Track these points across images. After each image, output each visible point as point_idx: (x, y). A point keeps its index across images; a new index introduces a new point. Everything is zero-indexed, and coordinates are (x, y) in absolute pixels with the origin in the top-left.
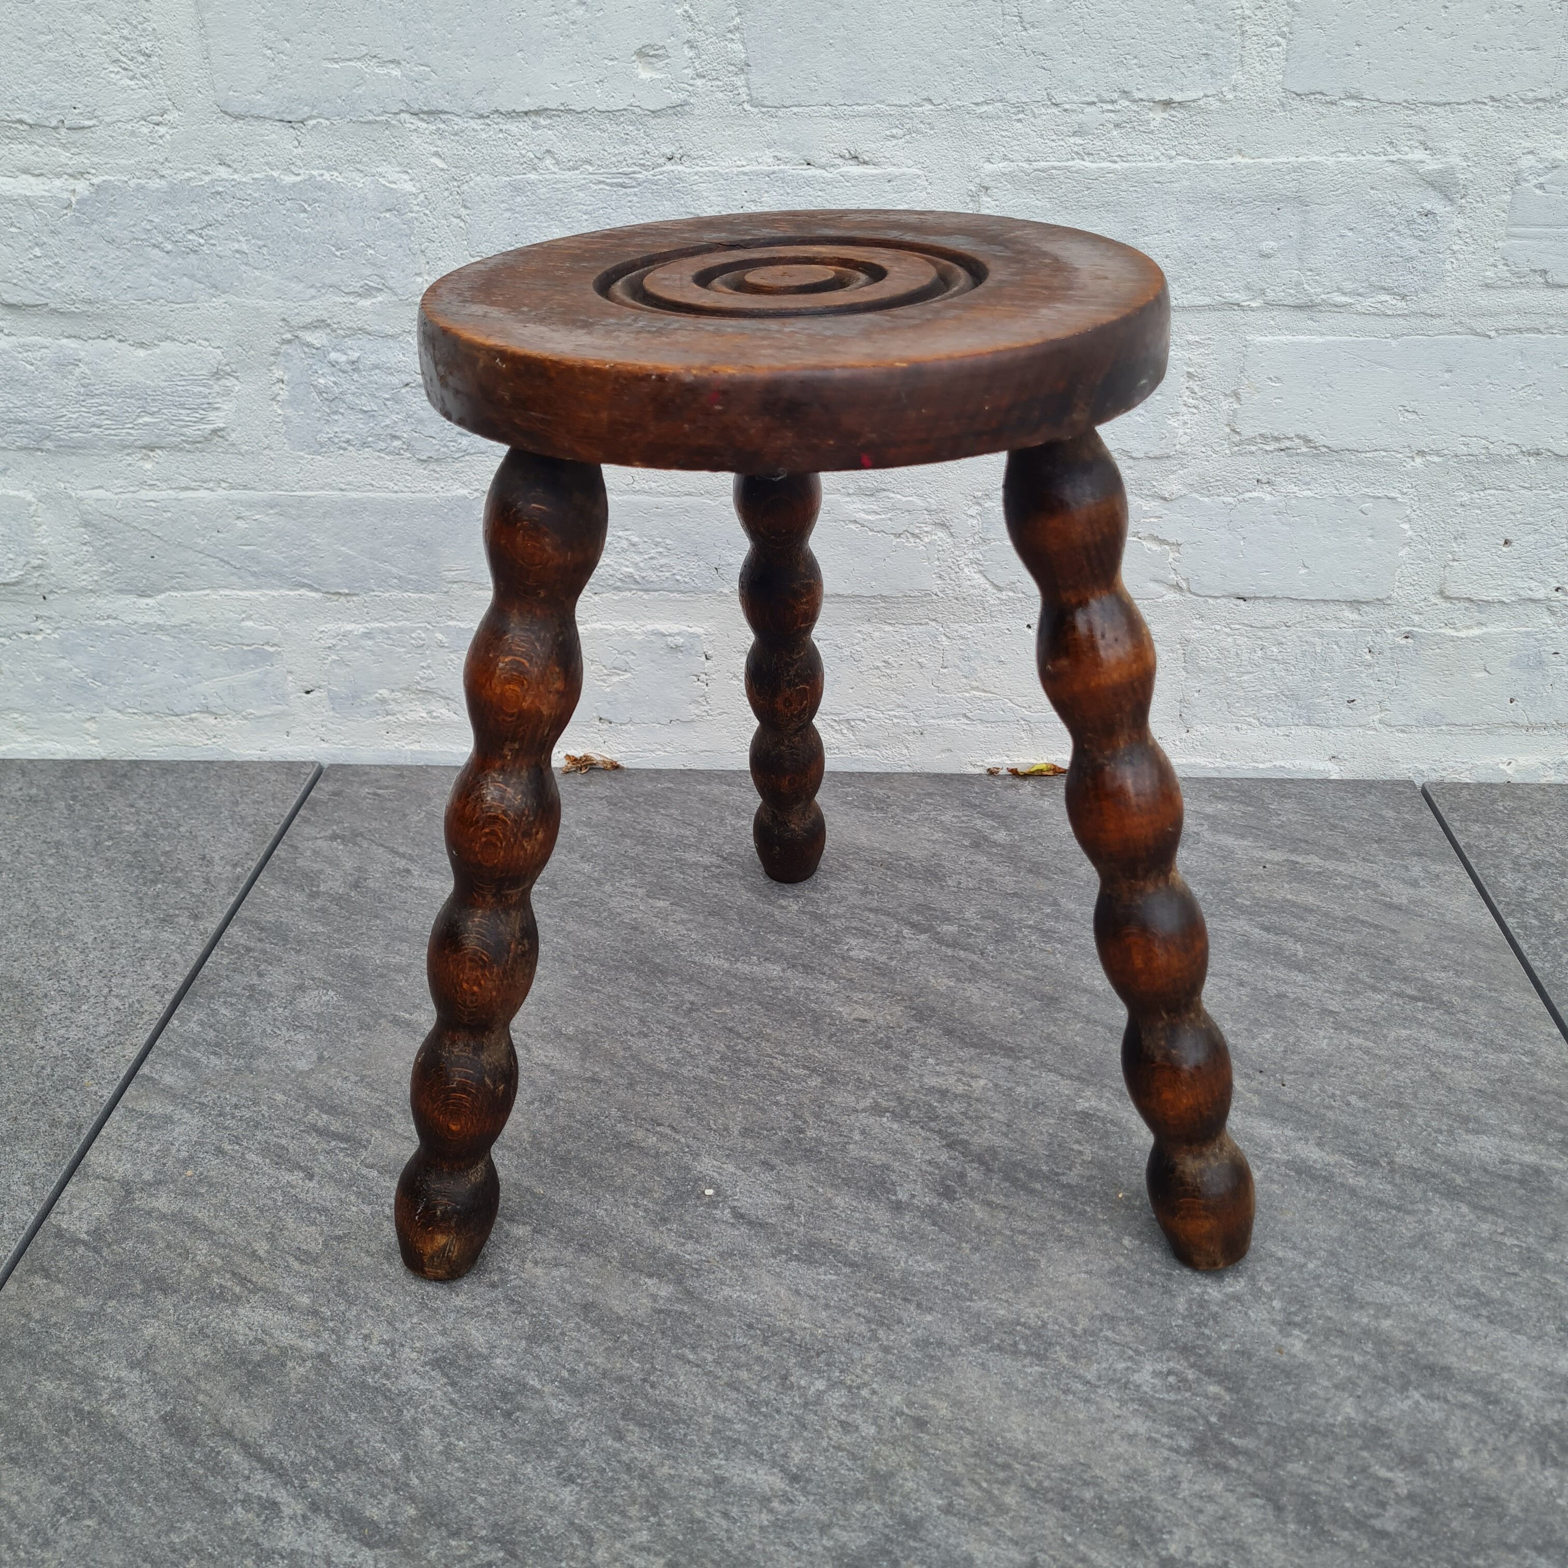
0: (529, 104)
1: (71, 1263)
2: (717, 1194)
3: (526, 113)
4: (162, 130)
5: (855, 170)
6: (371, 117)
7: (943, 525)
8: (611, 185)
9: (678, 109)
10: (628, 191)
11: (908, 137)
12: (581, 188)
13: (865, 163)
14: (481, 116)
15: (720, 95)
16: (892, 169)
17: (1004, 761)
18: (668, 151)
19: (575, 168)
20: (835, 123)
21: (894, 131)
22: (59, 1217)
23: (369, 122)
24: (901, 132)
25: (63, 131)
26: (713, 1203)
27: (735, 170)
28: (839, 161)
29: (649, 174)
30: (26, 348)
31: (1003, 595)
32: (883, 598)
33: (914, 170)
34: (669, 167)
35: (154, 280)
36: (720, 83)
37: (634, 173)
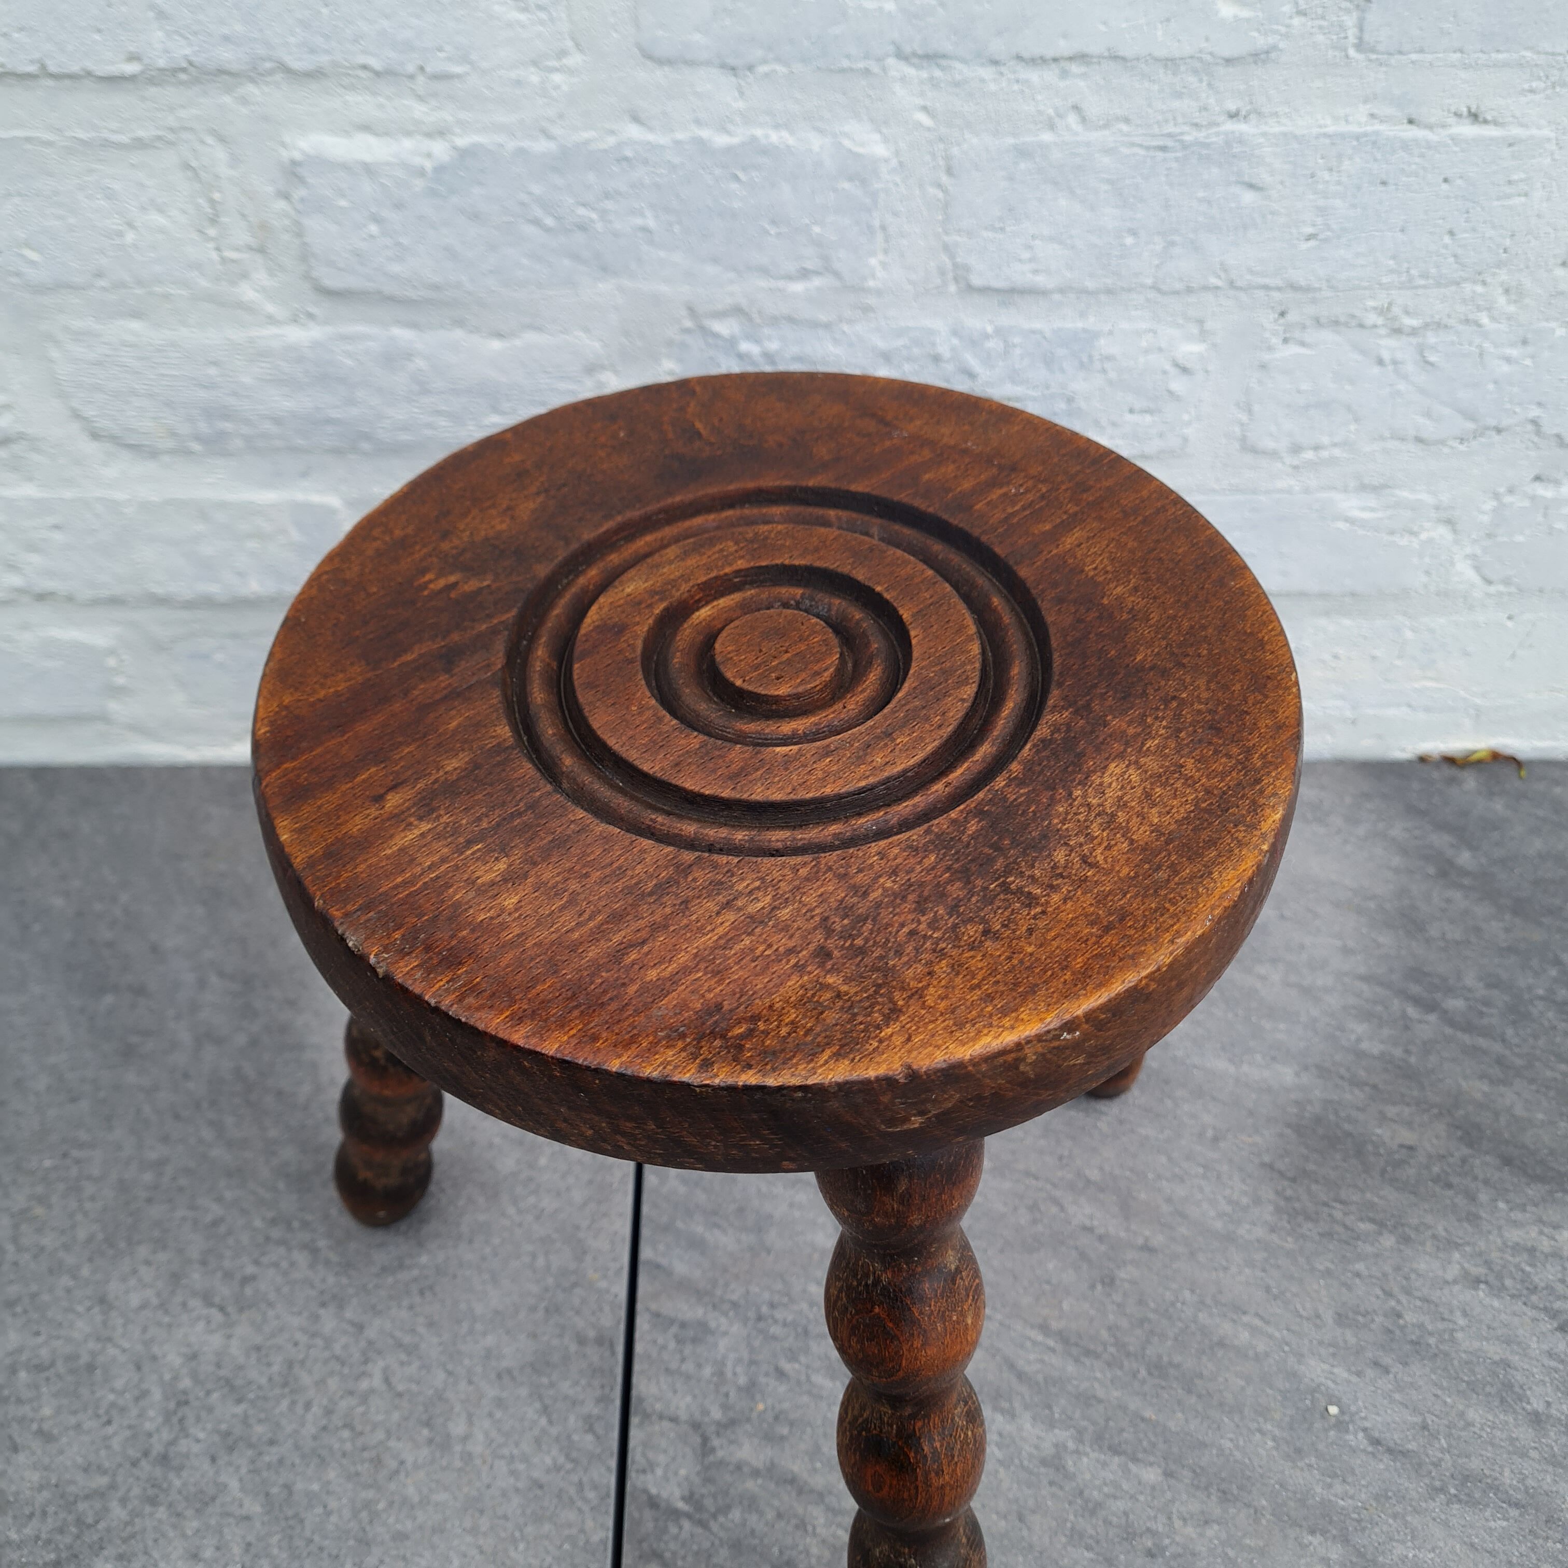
0: (1064, 47)
1: (683, 1544)
2: (1342, 1412)
3: (1055, 60)
4: (557, 78)
5: (1468, 130)
6: (845, 63)
7: (1449, 522)
8: (1148, 148)
9: (1260, 57)
10: (1168, 155)
11: (1549, 92)
12: (1108, 151)
13: (1486, 122)
14: (995, 63)
15: (1320, 38)
16: (1516, 131)
17: (1436, 746)
18: (1232, 106)
19: (1106, 126)
20: (1463, 74)
21: (1534, 84)
22: (642, 1477)
23: (842, 71)
24: (1542, 85)
25: (421, 79)
26: (1340, 1425)
27: (1315, 131)
28: (1452, 120)
29: (1201, 135)
30: (345, 338)
31: (1492, 589)
32: (1353, 594)
33: (1547, 132)
34: (1230, 126)
35: (525, 261)
36: (1324, 23)
37: (1182, 134)
